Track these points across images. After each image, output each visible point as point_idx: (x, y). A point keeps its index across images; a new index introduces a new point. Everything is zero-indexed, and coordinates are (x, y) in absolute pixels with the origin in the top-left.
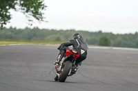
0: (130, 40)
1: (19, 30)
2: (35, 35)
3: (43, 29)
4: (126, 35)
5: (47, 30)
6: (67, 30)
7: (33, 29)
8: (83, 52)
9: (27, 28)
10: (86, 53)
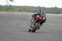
0: (53, 10)
1: (3, 6)
2: (10, 8)
3: (14, 6)
4: (51, 8)
5: (16, 6)
6: (24, 6)
7: (9, 6)
8: (44, 18)
9: (6, 5)
10: (45, 19)
